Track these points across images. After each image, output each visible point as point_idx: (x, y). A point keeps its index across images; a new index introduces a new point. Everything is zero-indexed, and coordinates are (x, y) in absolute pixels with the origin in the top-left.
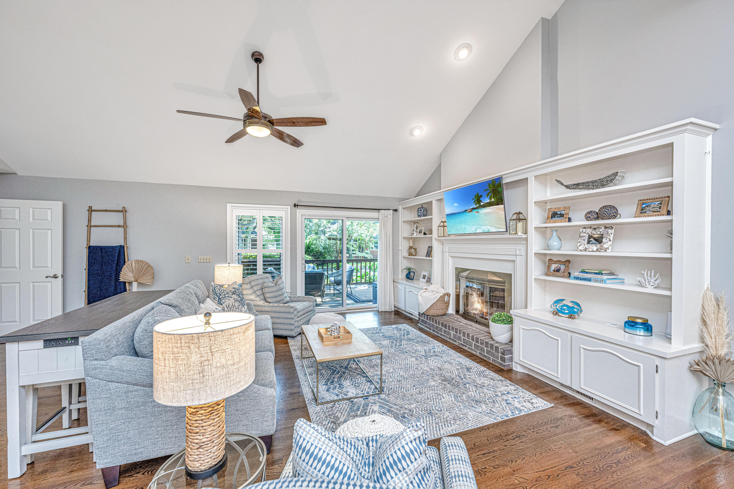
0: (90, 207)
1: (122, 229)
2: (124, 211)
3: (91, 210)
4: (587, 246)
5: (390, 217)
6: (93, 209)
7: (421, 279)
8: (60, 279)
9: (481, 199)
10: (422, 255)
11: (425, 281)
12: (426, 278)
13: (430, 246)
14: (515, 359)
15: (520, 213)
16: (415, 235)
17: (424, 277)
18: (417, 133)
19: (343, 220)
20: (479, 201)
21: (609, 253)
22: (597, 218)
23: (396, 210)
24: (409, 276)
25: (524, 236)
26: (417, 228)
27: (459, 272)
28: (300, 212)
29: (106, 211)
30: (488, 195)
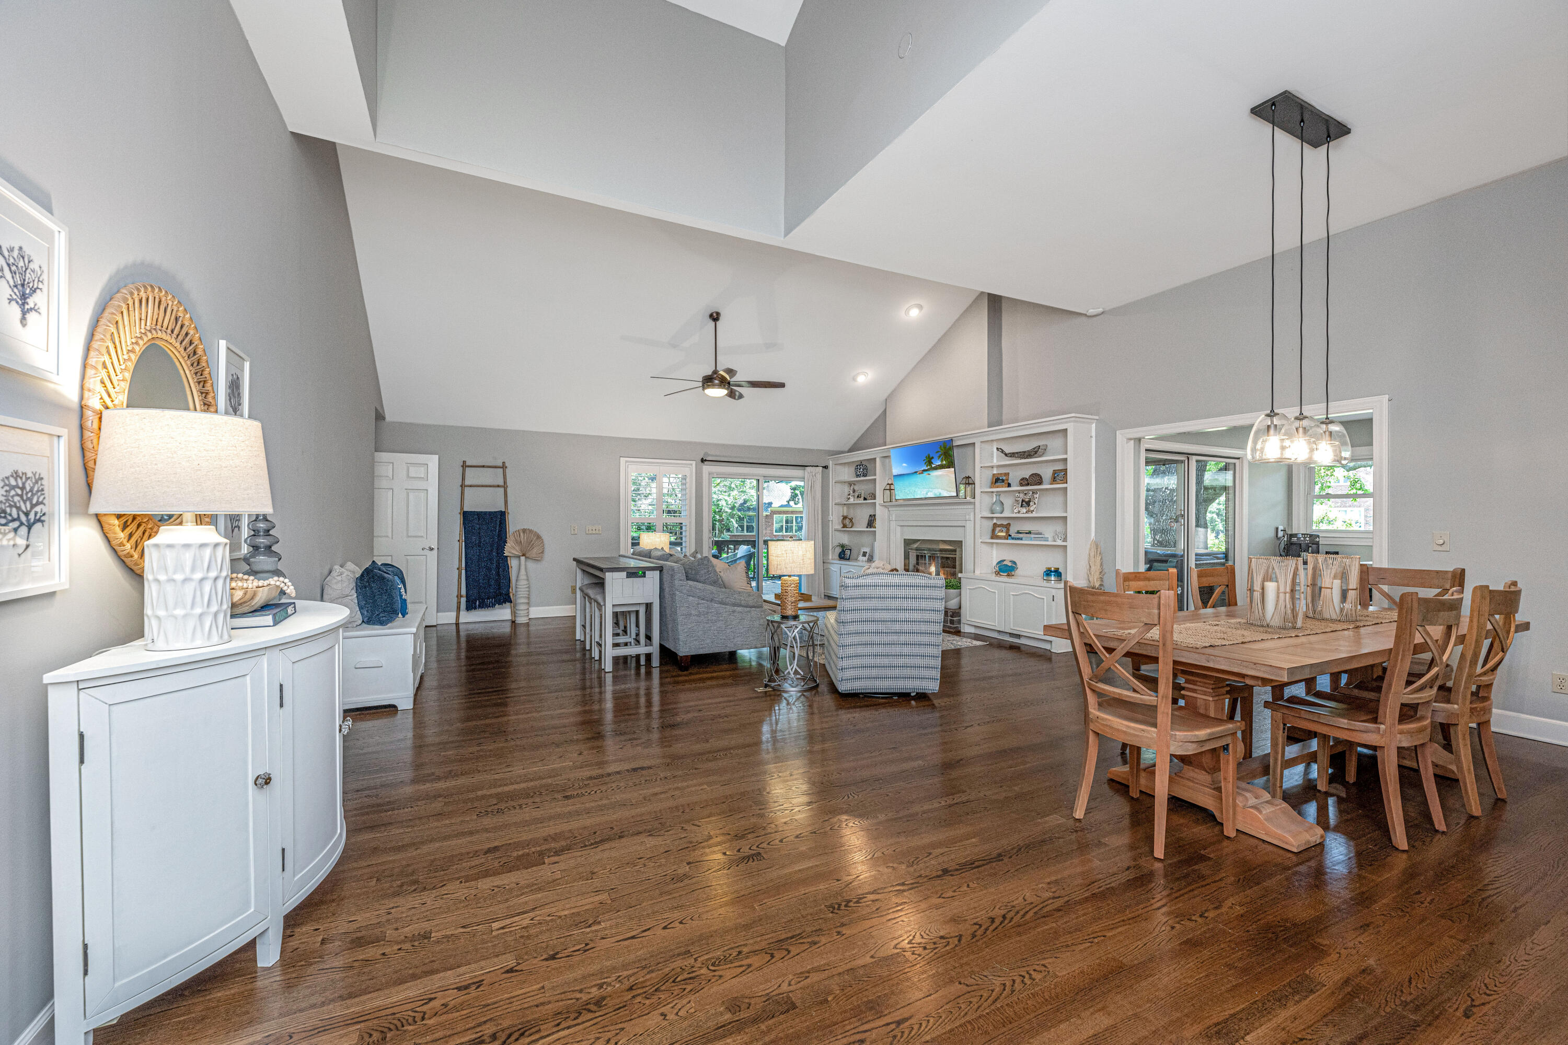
0: (464, 462)
1: (502, 490)
2: (504, 467)
3: (464, 466)
4: (1020, 509)
5: (819, 476)
6: (468, 464)
7: (861, 558)
8: (435, 551)
9: (933, 461)
10: (861, 526)
11: (865, 559)
12: (867, 555)
13: (872, 514)
14: (963, 620)
15: (969, 477)
16: (852, 500)
17: (864, 554)
18: (861, 379)
19: (758, 480)
20: (930, 463)
21: (1034, 515)
22: (1028, 484)
23: (826, 467)
24: (842, 556)
25: (972, 500)
26: (854, 491)
27: (908, 543)
28: (707, 469)
29: (483, 466)
30: (939, 457)
